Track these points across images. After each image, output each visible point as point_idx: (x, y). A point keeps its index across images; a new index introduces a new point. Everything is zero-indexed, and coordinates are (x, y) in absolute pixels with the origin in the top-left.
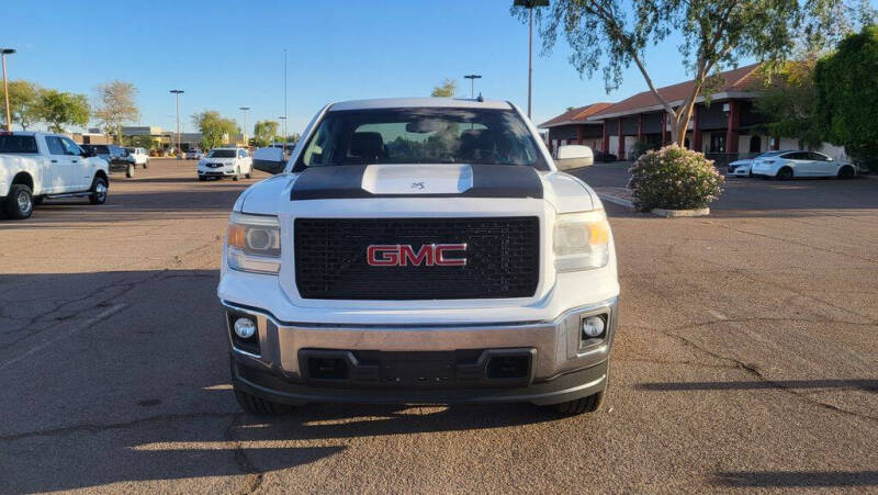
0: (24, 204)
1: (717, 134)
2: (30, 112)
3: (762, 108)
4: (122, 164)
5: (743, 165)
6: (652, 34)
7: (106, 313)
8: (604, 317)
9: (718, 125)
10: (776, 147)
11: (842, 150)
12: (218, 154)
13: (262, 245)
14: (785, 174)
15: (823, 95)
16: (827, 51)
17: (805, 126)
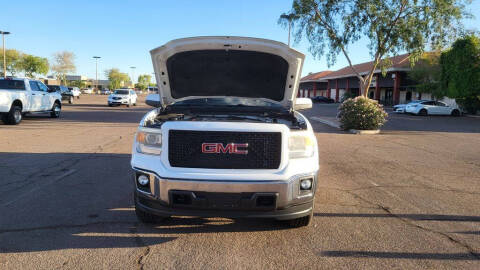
0: (18, 117)
1: (389, 90)
2: (16, 66)
3: (413, 77)
4: (67, 96)
5: (401, 107)
6: (351, 38)
7: (66, 174)
8: (311, 180)
9: (389, 85)
10: (420, 98)
11: (454, 100)
12: (119, 92)
13: (153, 142)
14: (423, 112)
15: (444, 71)
16: (447, 48)
17: (435, 87)
